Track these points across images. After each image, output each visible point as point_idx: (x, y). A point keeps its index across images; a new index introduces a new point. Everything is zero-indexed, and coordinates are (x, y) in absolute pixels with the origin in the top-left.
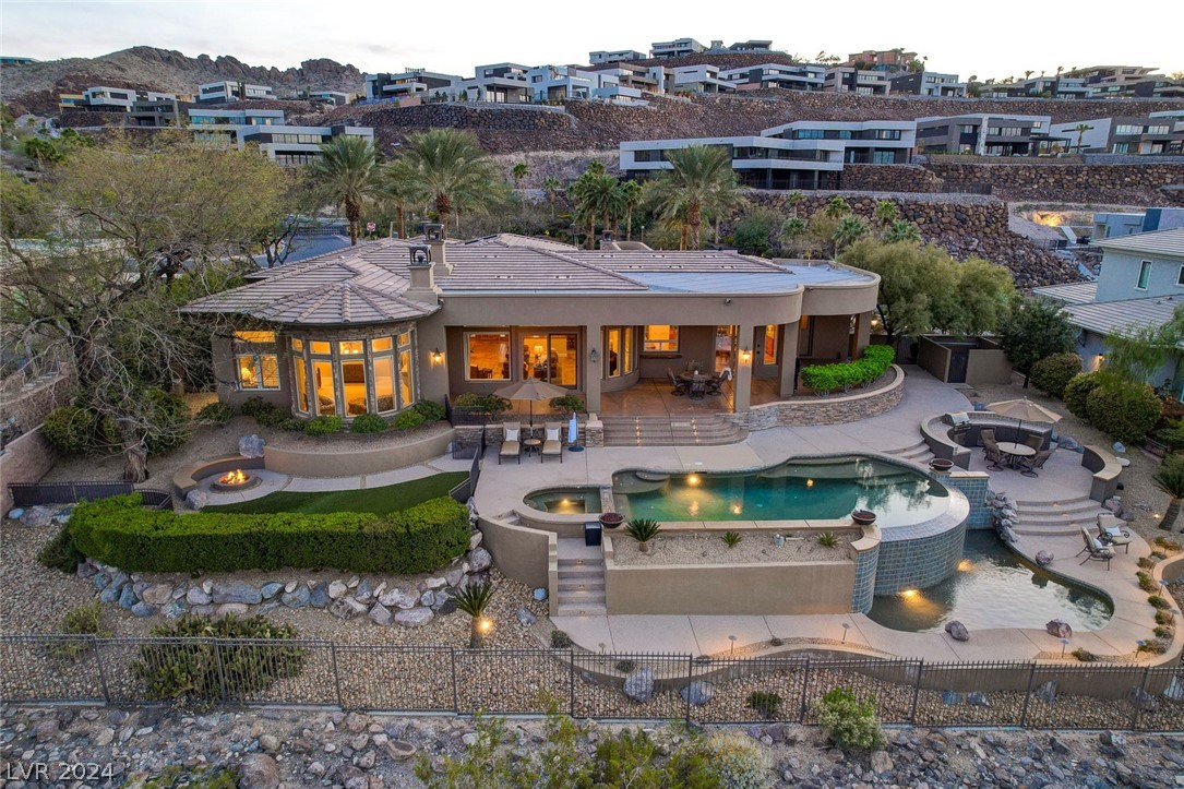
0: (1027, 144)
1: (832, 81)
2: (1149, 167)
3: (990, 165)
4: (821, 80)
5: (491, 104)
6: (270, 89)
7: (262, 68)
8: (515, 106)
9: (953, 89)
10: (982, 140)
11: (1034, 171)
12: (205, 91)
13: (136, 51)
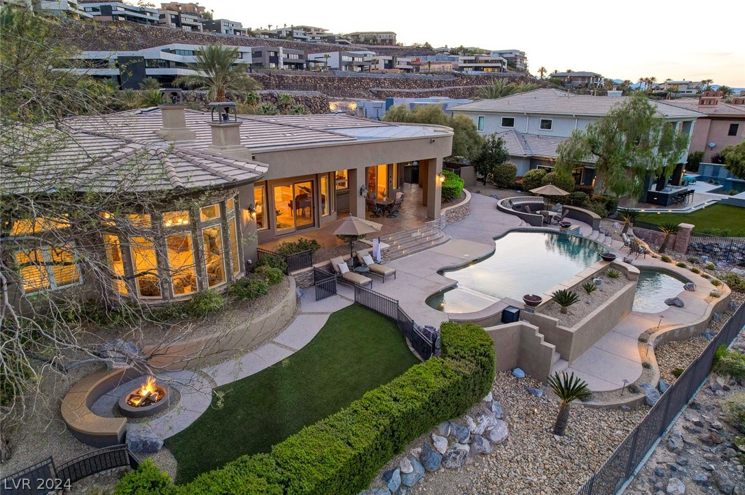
0: (302, 64)
1: (163, 20)
2: (362, 78)
3: (291, 76)
4: (156, 18)
9: (239, 31)
10: (281, 61)
11: (313, 80)
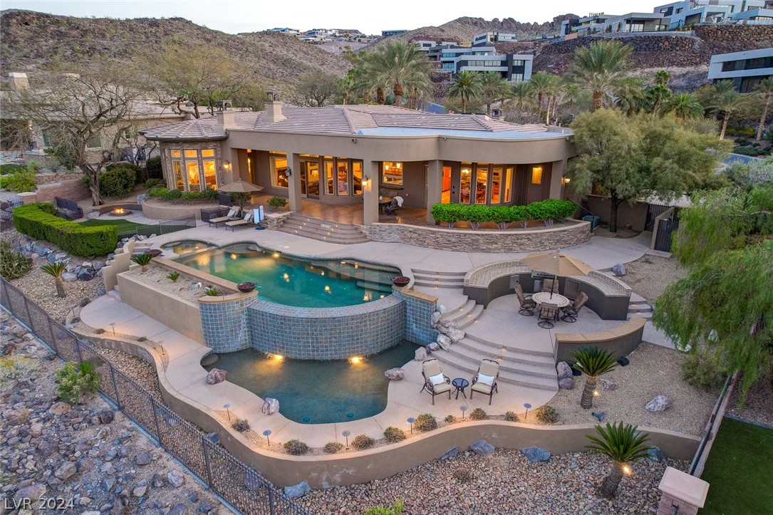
5: (627, 34)
6: (514, 35)
7: (528, 24)
8: (650, 34)
12: (477, 39)
13: (460, 20)
